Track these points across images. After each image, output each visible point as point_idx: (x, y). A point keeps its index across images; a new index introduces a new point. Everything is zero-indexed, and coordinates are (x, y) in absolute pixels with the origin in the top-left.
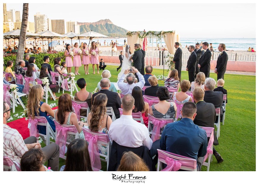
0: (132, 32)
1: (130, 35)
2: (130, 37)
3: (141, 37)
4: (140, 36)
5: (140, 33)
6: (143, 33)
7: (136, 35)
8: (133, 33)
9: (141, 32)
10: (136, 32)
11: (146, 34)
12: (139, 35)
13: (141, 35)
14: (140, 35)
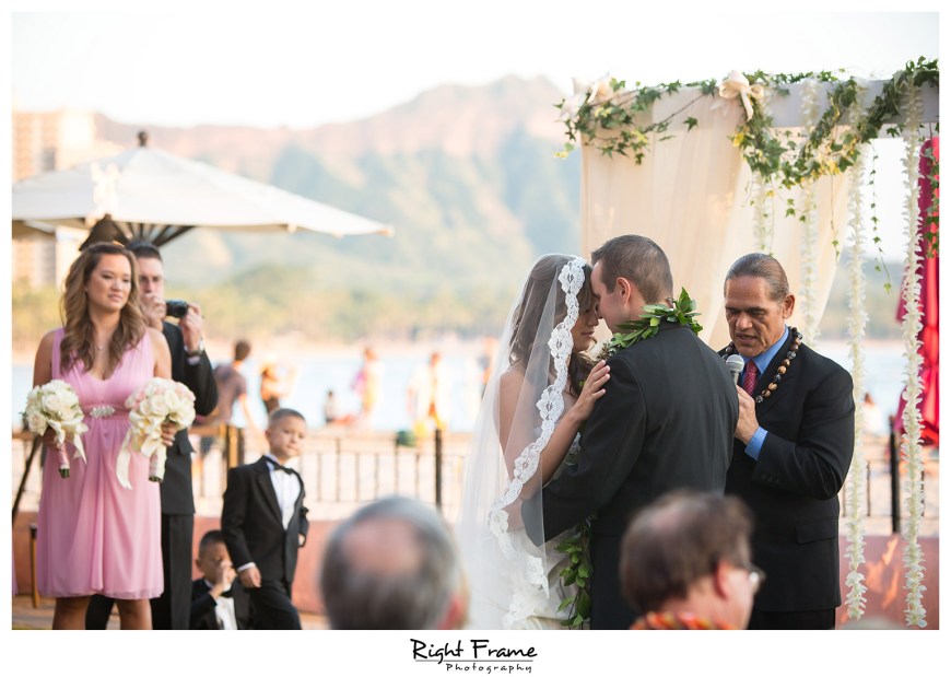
0: (648, 97)
1: (615, 133)
2: (625, 163)
3: (790, 157)
4: (775, 151)
5: (761, 94)
6: (813, 98)
7: (717, 138)
8: (659, 111)
9: (783, 87)
10: (709, 90)
11: (859, 112)
12: (753, 129)
13: (790, 136)
14: (770, 134)
